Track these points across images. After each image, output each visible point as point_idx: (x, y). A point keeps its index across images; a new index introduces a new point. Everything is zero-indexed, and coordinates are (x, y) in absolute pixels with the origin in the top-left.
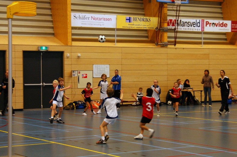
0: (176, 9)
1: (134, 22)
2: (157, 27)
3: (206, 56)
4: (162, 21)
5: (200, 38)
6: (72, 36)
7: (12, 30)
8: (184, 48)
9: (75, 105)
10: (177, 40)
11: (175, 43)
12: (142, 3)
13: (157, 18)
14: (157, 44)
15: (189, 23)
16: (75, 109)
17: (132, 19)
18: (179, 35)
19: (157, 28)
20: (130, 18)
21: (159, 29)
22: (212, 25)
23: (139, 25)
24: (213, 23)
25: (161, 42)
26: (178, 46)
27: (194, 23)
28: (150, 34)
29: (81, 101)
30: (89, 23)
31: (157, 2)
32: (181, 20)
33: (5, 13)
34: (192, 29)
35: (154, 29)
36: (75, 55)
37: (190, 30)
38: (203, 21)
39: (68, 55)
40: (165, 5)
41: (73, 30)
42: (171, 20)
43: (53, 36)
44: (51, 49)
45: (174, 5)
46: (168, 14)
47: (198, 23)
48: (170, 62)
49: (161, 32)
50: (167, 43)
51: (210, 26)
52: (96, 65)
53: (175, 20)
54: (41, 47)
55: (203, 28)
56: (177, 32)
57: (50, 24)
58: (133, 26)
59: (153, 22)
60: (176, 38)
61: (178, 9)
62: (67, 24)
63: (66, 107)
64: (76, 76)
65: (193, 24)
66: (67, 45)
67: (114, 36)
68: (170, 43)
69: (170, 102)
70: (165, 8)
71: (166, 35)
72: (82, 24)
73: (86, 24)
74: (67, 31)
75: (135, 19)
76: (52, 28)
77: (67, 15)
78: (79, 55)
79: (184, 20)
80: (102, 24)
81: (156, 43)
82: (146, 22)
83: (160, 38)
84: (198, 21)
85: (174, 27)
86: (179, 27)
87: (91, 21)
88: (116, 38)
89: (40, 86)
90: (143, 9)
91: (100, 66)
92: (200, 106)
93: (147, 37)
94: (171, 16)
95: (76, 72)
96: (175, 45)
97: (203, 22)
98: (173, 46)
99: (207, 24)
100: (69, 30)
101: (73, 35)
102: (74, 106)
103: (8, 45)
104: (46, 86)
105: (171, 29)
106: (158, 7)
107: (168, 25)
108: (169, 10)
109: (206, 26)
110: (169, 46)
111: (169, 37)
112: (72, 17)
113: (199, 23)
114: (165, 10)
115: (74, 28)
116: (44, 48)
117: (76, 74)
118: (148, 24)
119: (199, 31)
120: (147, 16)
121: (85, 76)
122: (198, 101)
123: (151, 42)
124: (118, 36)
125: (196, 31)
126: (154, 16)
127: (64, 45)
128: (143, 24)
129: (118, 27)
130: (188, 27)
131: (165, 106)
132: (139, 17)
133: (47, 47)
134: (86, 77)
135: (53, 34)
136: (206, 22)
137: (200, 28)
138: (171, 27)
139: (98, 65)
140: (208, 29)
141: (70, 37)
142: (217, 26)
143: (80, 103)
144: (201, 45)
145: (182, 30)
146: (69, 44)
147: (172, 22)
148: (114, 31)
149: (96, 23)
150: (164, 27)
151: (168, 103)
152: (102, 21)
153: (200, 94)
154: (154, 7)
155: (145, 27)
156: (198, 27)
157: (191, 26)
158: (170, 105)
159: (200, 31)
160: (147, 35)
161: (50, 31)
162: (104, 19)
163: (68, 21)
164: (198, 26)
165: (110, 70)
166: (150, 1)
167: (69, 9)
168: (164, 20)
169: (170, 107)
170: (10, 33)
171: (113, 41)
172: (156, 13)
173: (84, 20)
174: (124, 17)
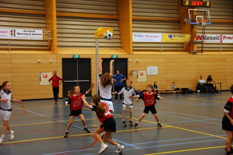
0: (202, 28)
3: (224, 60)
4: (193, 37)
5: (220, 48)
7: (98, 45)
8: (208, 55)
10: (204, 49)
11: (202, 51)
12: (179, 25)
13: (190, 35)
14: (190, 52)
15: (212, 38)
17: (173, 36)
18: (204, 46)
19: (189, 41)
20: (171, 35)
21: (191, 42)
22: (228, 38)
23: (177, 40)
24: (229, 37)
25: (192, 51)
26: (204, 53)
28: (185, 46)
29: (139, 91)
30: (144, 39)
31: (189, 24)
32: (206, 36)
33: (94, 34)
34: (214, 42)
35: (188, 42)
36: (135, 60)
37: (212, 42)
38: (221, 36)
39: (131, 60)
40: (195, 26)
41: (133, 44)
42: (199, 36)
44: (119, 57)
45: (201, 26)
46: (197, 32)
48: (199, 64)
49: (192, 44)
50: (196, 51)
51: (226, 39)
53: (202, 36)
54: (113, 55)
55: (221, 40)
56: (203, 44)
57: (118, 41)
58: (173, 41)
59: (187, 38)
60: (202, 48)
61: (204, 28)
62: (130, 40)
64: (136, 74)
65: (214, 38)
66: (129, 54)
67: (160, 47)
68: (199, 51)
69: (199, 91)
70: (195, 28)
71: (196, 46)
72: (139, 40)
73: (142, 40)
75: (175, 36)
76: (120, 43)
77: (130, 34)
78: (138, 60)
79: (208, 35)
80: (152, 39)
82: (182, 38)
83: (191, 48)
84: (218, 36)
85: (201, 40)
86: (204, 41)
87: (146, 38)
88: (162, 49)
90: (180, 29)
91: (152, 67)
92: (220, 93)
93: (183, 47)
94: (199, 33)
96: (202, 52)
98: (200, 53)
99: (224, 38)
100: (131, 44)
101: (134, 47)
103: (96, 54)
105: (199, 42)
106: (190, 27)
107: (197, 39)
108: (197, 29)
109: (224, 39)
110: (198, 53)
111: (198, 47)
112: (133, 36)
114: (195, 30)
115: (134, 43)
116: (115, 56)
119: (218, 42)
120: (183, 34)
121: (141, 74)
122: (218, 90)
123: (186, 51)
124: (163, 47)
125: (217, 42)
126: (188, 34)
127: (127, 54)
128: (180, 39)
129: (163, 42)
130: (211, 41)
131: (196, 93)
132: (177, 35)
133: (117, 56)
134: (142, 75)
135: (121, 47)
136: (224, 36)
137: (219, 41)
138: (199, 40)
139: (150, 67)
140: (225, 41)
141: (131, 49)
142: (231, 39)
143: (139, 92)
144: (220, 52)
145: (207, 42)
146: (131, 53)
148: (160, 44)
149: (149, 39)
150: (194, 41)
152: (152, 38)
153: (220, 85)
154: (187, 27)
155: (181, 41)
156: (218, 40)
157: (213, 39)
158: (199, 93)
159: (220, 42)
160: (183, 46)
161: (119, 45)
162: (154, 37)
163: (131, 38)
164: (218, 39)
165: (158, 70)
166: (184, 23)
167: (131, 31)
168: (194, 36)
169: (199, 94)
170: (97, 47)
171: (160, 51)
172: (189, 32)
173: (140, 38)
174: (167, 35)
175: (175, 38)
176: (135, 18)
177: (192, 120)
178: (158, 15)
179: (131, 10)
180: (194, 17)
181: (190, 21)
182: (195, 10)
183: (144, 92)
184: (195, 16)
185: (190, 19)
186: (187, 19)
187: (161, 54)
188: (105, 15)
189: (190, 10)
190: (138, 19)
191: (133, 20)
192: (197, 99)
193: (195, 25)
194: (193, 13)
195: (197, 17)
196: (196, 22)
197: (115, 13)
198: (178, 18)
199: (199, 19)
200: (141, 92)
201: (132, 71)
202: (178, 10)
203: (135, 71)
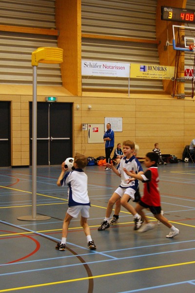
1: (149, 70)
2: (174, 76)
4: (179, 71)
6: (82, 85)
11: (193, 95)
12: (157, 51)
13: (174, 67)
14: (174, 96)
17: (147, 68)
19: (173, 78)
20: (144, 66)
21: (176, 79)
23: (154, 74)
25: (178, 94)
28: (166, 85)
30: (100, 71)
31: (174, 49)
35: (170, 79)
36: (85, 107)
39: (78, 106)
40: (182, 54)
41: (83, 79)
42: (188, 70)
43: (61, 86)
44: (59, 100)
45: (192, 54)
46: (185, 63)
48: (187, 115)
49: (178, 83)
50: (184, 95)
52: (108, 118)
53: (193, 70)
54: (49, 97)
57: (57, 73)
58: (147, 76)
59: (168, 72)
60: (193, 89)
62: (77, 72)
66: (76, 95)
67: (127, 86)
68: (187, 94)
69: (187, 159)
70: (182, 57)
71: (183, 86)
73: (97, 73)
74: (77, 80)
75: (150, 68)
76: (60, 76)
77: (77, 63)
78: (90, 106)
80: (114, 73)
81: (172, 94)
82: (162, 71)
83: (176, 89)
85: (192, 77)
87: (103, 69)
88: (130, 89)
89: (48, 140)
90: (158, 57)
93: (162, 88)
94: (188, 65)
96: (192, 97)
98: (190, 98)
100: (79, 79)
101: (83, 84)
104: (53, 140)
105: (188, 80)
106: (175, 55)
107: (186, 75)
108: (186, 59)
110: (186, 98)
111: (186, 89)
112: (83, 65)
114: (182, 59)
115: (84, 77)
116: (52, 99)
117: (86, 128)
118: (164, 74)
120: (163, 65)
121: (96, 129)
123: (167, 93)
124: (131, 86)
126: (170, 65)
127: (73, 95)
128: (158, 74)
129: (131, 77)
131: (182, 163)
132: (154, 66)
133: (55, 98)
134: (97, 131)
135: (61, 83)
138: (188, 77)
139: (111, 118)
141: (80, 87)
143: (91, 159)
146: (79, 94)
148: (127, 81)
149: (109, 72)
150: (181, 77)
151: (185, 160)
152: (114, 69)
154: (170, 55)
155: (161, 76)
158: (187, 162)
160: (162, 85)
161: (58, 80)
162: (117, 68)
163: (78, 69)
165: (123, 124)
166: (166, 48)
167: (79, 56)
168: (181, 69)
169: (187, 164)
170: (35, 82)
171: (126, 92)
172: (172, 62)
173: (95, 69)
174: (138, 66)
175: (150, 72)
176: (87, 35)
177: (190, 209)
178: (122, 33)
179: (79, 21)
180: (181, 39)
181: (175, 44)
182: (183, 27)
183: (99, 160)
184: (183, 37)
185: (174, 41)
186: (170, 41)
187: (128, 97)
188: (35, 28)
189: (174, 27)
190: (91, 37)
191: (83, 39)
192: (188, 172)
193: (183, 51)
194: (180, 32)
195: (185, 38)
196: (184, 47)
197: (52, 25)
198: (155, 38)
199: (188, 43)
200: (94, 159)
202: (154, 26)
203: (86, 124)
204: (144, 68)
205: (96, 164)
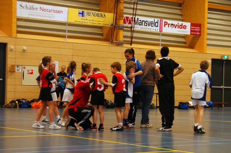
0: (133, 7)
1: (88, 16)
2: (112, 23)
4: (118, 18)
6: (17, 28)
8: (140, 49)
9: (18, 103)
11: (131, 42)
13: (113, 14)
14: (112, 42)
15: (147, 22)
16: (18, 107)
17: (85, 14)
18: (135, 35)
19: (112, 25)
20: (83, 12)
21: (115, 26)
22: (171, 26)
23: (93, 20)
24: (172, 24)
25: (116, 41)
26: (134, 45)
27: (152, 23)
28: (105, 32)
29: (25, 100)
30: (37, 14)
32: (138, 19)
34: (150, 29)
35: (109, 26)
36: (20, 48)
37: (147, 30)
39: (12, 47)
41: (18, 22)
42: (127, 18)
46: (124, 11)
47: (156, 22)
49: (117, 30)
50: (122, 42)
51: (168, 27)
53: (132, 18)
55: (161, 28)
56: (134, 31)
58: (86, 21)
59: (108, 19)
60: (132, 37)
61: (135, 7)
62: (12, 13)
63: (8, 105)
64: (21, 71)
66: (10, 36)
67: (64, 31)
68: (127, 42)
71: (122, 34)
72: (29, 14)
73: (34, 15)
74: (12, 20)
75: (89, 14)
77: (12, 3)
78: (25, 48)
79: (141, 18)
80: (52, 16)
82: (101, 18)
83: (115, 35)
84: (156, 20)
85: (131, 25)
86: (135, 26)
87: (40, 12)
88: (67, 34)
90: (98, 4)
93: (102, 35)
95: (21, 67)
96: (131, 44)
97: (161, 22)
100: (14, 20)
101: (18, 26)
102: (16, 104)
105: (127, 27)
106: (114, 2)
107: (125, 22)
108: (125, 8)
109: (165, 26)
110: (124, 45)
111: (124, 37)
112: (18, 6)
113: (158, 23)
115: (19, 19)
117: (20, 70)
118: (103, 20)
119: (156, 31)
120: (102, 12)
121: (30, 72)
123: (106, 40)
124: (69, 31)
125: (154, 31)
126: (110, 12)
127: (7, 36)
128: (97, 20)
129: (69, 21)
130: (145, 27)
132: (93, 12)
134: (32, 73)
136: (165, 22)
137: (158, 28)
138: (127, 25)
140: (167, 30)
141: (14, 29)
142: (175, 27)
143: (24, 101)
145: (139, 29)
146: (14, 35)
147: (129, 20)
148: (65, 26)
149: (46, 15)
150: (120, 24)
152: (52, 13)
154: (109, 3)
155: (99, 22)
156: (156, 27)
157: (149, 25)
159: (158, 31)
160: (102, 33)
162: (55, 11)
163: (13, 9)
164: (157, 25)
165: (59, 67)
168: (120, 17)
171: (64, 37)
172: (112, 9)
173: (31, 11)
174: (77, 11)
175: (89, 18)
183: (33, 102)
187: (66, 41)
200: (28, 101)
201: (13, 67)
203: (20, 65)
204: (82, 14)
205: (30, 107)
